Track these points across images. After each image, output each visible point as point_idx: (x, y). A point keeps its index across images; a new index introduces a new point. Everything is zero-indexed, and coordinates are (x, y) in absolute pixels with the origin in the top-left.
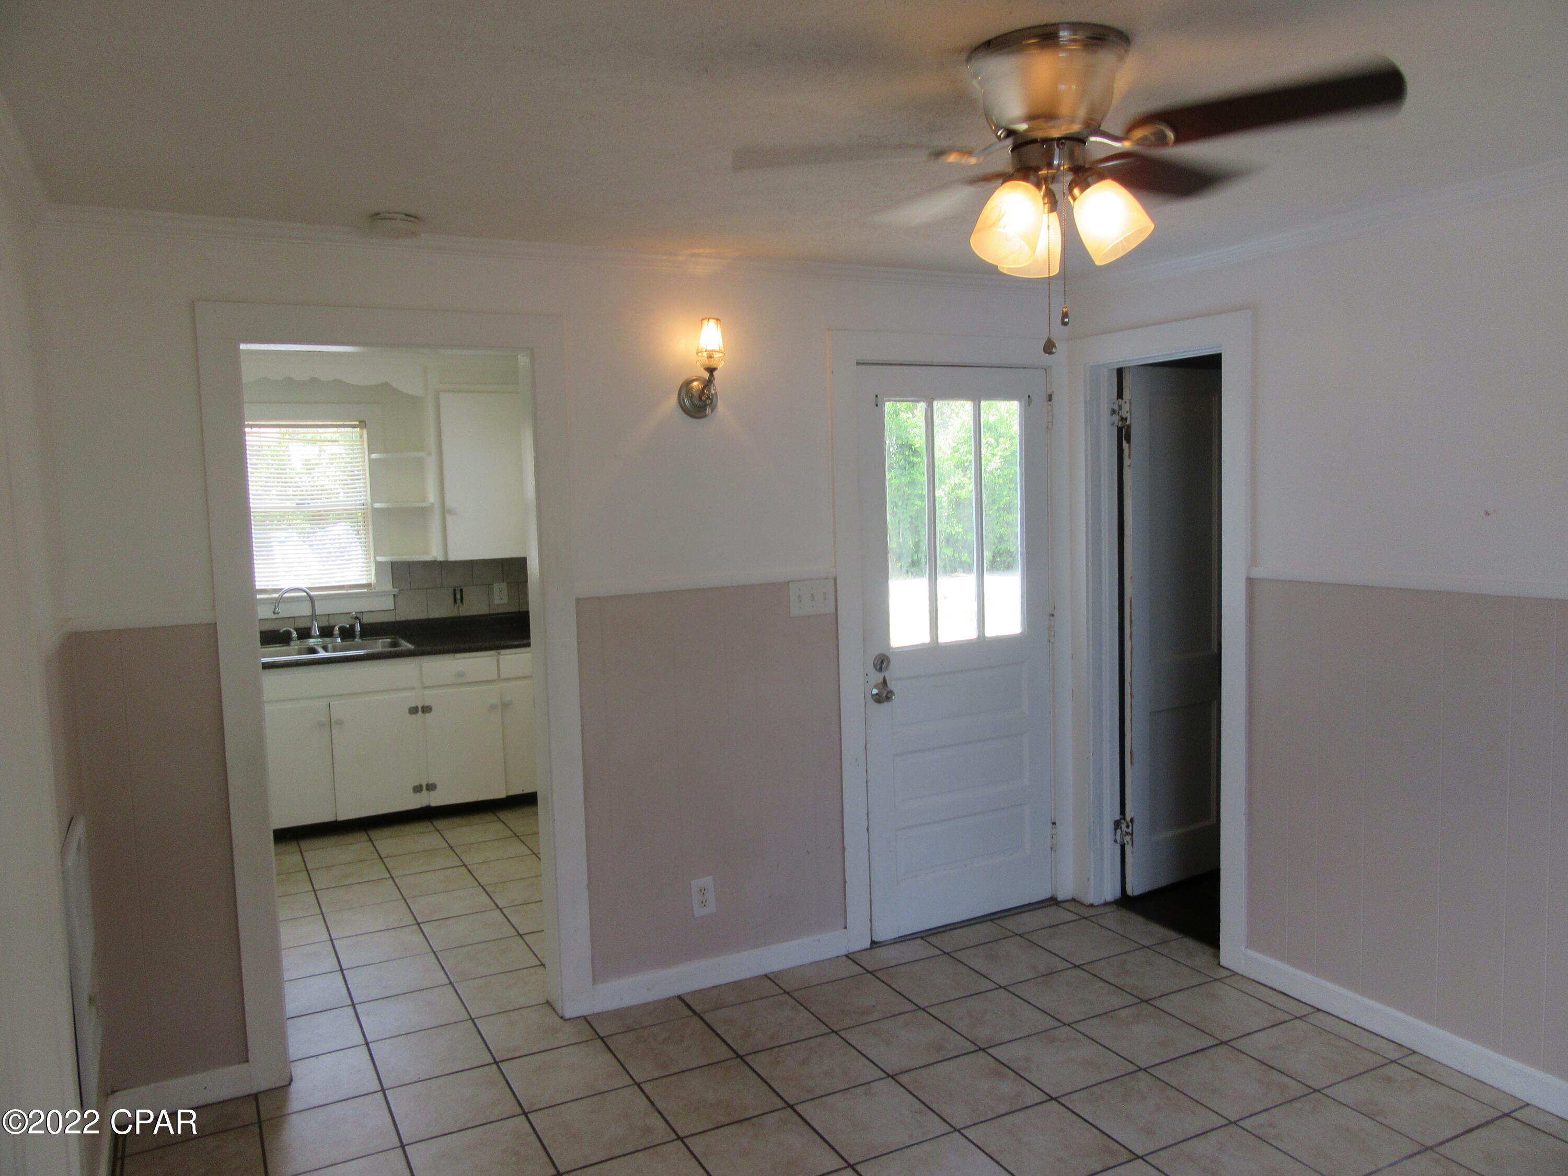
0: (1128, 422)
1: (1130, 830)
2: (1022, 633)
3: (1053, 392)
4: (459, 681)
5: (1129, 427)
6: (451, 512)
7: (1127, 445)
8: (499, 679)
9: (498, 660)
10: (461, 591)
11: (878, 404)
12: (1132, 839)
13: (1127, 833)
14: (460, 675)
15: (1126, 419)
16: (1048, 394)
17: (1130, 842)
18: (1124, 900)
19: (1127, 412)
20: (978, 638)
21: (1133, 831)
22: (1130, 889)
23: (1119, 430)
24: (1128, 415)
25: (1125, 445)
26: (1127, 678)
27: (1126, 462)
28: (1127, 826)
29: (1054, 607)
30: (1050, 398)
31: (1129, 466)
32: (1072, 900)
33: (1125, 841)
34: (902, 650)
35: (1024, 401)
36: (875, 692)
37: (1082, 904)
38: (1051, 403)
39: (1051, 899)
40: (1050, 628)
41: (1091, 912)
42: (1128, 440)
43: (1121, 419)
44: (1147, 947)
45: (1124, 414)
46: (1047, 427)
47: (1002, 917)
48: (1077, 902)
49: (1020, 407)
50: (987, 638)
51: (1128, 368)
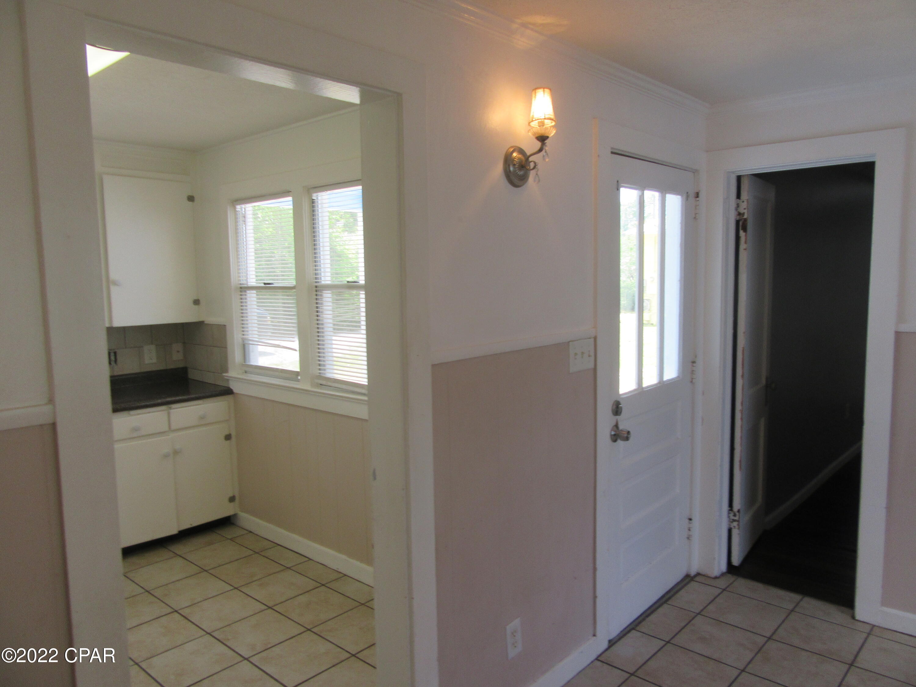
0: (745, 217)
1: (736, 518)
2: (678, 377)
3: (700, 191)
4: (135, 435)
5: (745, 220)
6: (115, 283)
7: (744, 234)
8: (171, 430)
9: (169, 414)
10: (115, 353)
11: (618, 189)
12: (738, 525)
13: (734, 521)
14: (136, 429)
15: (744, 214)
16: (697, 192)
17: (737, 527)
18: (731, 569)
19: (745, 209)
20: (659, 383)
21: (739, 518)
22: (736, 561)
23: (737, 222)
24: (746, 211)
25: (742, 233)
26: (738, 407)
27: (742, 246)
28: (735, 515)
29: (696, 357)
30: (697, 195)
31: (745, 249)
32: (698, 574)
33: (732, 527)
34: (625, 396)
35: (685, 196)
36: (613, 433)
37: (709, 577)
38: (698, 199)
39: (687, 576)
40: (693, 372)
41: (722, 583)
42: (745, 230)
43: (739, 214)
44: (792, 611)
45: (741, 210)
46: (695, 218)
47: (669, 598)
48: (704, 575)
49: (682, 201)
50: (664, 382)
51: (743, 176)
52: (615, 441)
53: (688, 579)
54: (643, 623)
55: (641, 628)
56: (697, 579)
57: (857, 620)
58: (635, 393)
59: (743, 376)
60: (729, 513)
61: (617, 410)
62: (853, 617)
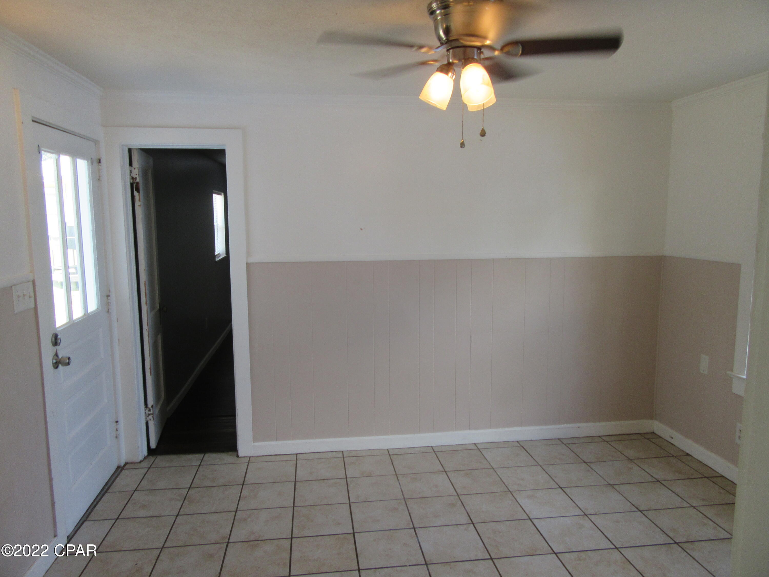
0: (138, 180)
1: (151, 412)
2: (98, 309)
3: (101, 158)
5: (138, 183)
7: (138, 194)
11: (39, 152)
12: (153, 417)
13: (149, 415)
15: (136, 178)
16: (99, 158)
17: (152, 419)
18: (151, 452)
19: (136, 175)
20: (85, 315)
21: (153, 412)
22: (153, 445)
23: (132, 185)
24: (137, 176)
25: (136, 193)
26: (145, 327)
27: (137, 203)
28: (150, 410)
29: (110, 291)
30: (99, 161)
31: (140, 206)
32: (126, 464)
33: (148, 420)
34: (61, 329)
35: (90, 162)
36: (54, 361)
37: (136, 463)
38: (100, 164)
39: (118, 467)
40: (108, 304)
41: (146, 464)
42: (138, 191)
43: (132, 178)
44: (200, 465)
45: (134, 176)
46: (99, 179)
47: (109, 488)
48: (132, 463)
49: (88, 165)
50: (88, 314)
51: (133, 149)
52: (57, 367)
53: (120, 469)
54: (92, 513)
55: (92, 517)
56: (126, 467)
57: (240, 457)
58: (67, 326)
59: (146, 303)
60: (145, 410)
61: (56, 341)
62: (238, 456)
